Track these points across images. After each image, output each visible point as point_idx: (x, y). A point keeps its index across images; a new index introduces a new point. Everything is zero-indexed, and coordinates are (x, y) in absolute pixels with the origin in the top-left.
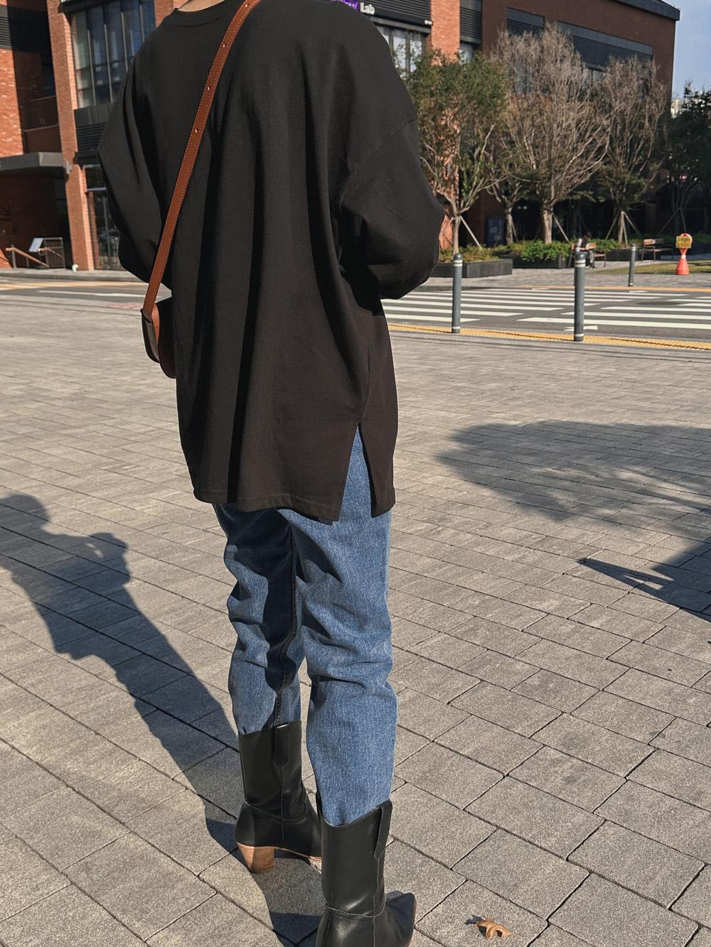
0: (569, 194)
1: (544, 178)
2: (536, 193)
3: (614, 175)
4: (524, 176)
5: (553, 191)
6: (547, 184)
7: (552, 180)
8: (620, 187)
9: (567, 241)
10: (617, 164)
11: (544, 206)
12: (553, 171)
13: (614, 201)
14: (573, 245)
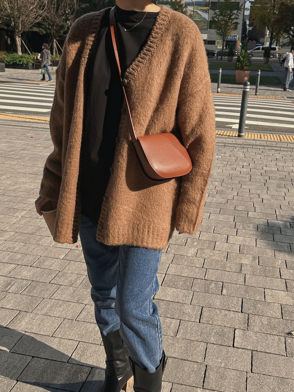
1: (16, 17)
2: (11, 25)
3: (49, 19)
4: (4, 15)
5: (20, 25)
6: (18, 21)
7: (20, 19)
8: (52, 26)
9: (31, 54)
10: (51, 13)
11: (16, 33)
12: (21, 14)
13: (50, 33)
14: (36, 57)
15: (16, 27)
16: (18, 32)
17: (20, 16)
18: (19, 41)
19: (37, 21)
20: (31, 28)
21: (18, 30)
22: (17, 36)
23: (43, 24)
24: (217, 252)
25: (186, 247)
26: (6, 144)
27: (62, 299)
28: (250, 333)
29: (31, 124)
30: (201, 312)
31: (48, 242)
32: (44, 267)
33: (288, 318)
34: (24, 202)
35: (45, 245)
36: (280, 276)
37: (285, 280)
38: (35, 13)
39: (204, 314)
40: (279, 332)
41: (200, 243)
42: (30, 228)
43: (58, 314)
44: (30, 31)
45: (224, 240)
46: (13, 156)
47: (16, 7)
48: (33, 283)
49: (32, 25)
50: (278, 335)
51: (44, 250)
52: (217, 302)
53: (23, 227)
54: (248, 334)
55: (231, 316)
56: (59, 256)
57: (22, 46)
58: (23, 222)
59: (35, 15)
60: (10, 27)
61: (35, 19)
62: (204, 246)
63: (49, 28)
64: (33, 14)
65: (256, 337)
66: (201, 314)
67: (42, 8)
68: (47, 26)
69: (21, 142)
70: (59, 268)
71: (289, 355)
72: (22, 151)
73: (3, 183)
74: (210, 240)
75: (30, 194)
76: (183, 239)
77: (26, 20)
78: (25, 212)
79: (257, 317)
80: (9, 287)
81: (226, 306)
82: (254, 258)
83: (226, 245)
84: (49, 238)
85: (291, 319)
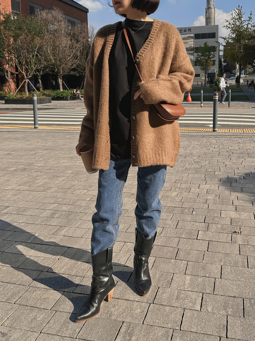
1: (58, 65)
2: (55, 71)
3: (81, 66)
4: (50, 64)
5: (61, 71)
6: (60, 68)
7: (61, 67)
8: (84, 70)
9: (69, 90)
10: (82, 62)
11: (59, 76)
12: (62, 63)
13: (82, 75)
14: (72, 92)
15: (58, 72)
16: (60, 76)
17: (61, 64)
18: (61, 81)
19: (73, 67)
20: (69, 72)
21: (60, 74)
22: (59, 78)
23: (77, 69)
24: (191, 193)
25: (171, 192)
26: (52, 143)
27: (87, 220)
28: (209, 232)
29: (69, 131)
30: (178, 223)
31: (79, 192)
32: (77, 205)
33: (235, 225)
34: (64, 172)
35: (77, 194)
36: (233, 204)
37: (235, 206)
38: (71, 62)
39: (179, 224)
40: (228, 232)
41: (181, 189)
42: (68, 185)
43: (85, 227)
44: (68, 75)
45: (197, 187)
46: (57, 149)
47: (58, 59)
48: (70, 213)
49: (69, 70)
50: (227, 233)
51: (77, 196)
52: (189, 218)
53: (63, 185)
54: (207, 233)
55: (197, 225)
56: (86, 199)
57: (63, 85)
58: (63, 182)
59: (72, 63)
60: (54, 73)
61: (71, 66)
62: (183, 191)
63: (81, 72)
64: (70, 63)
65: (212, 234)
66: (177, 224)
67: (76, 58)
68: (80, 71)
69: (62, 141)
70: (86, 205)
71: (233, 243)
72: (63, 146)
73: (50, 163)
74: (187, 187)
75: (67, 168)
76: (169, 187)
77: (65, 67)
78: (65, 178)
79: (214, 225)
80: (54, 215)
81: (194, 220)
82: (216, 196)
83: (198, 190)
84: (80, 190)
85: (237, 225)
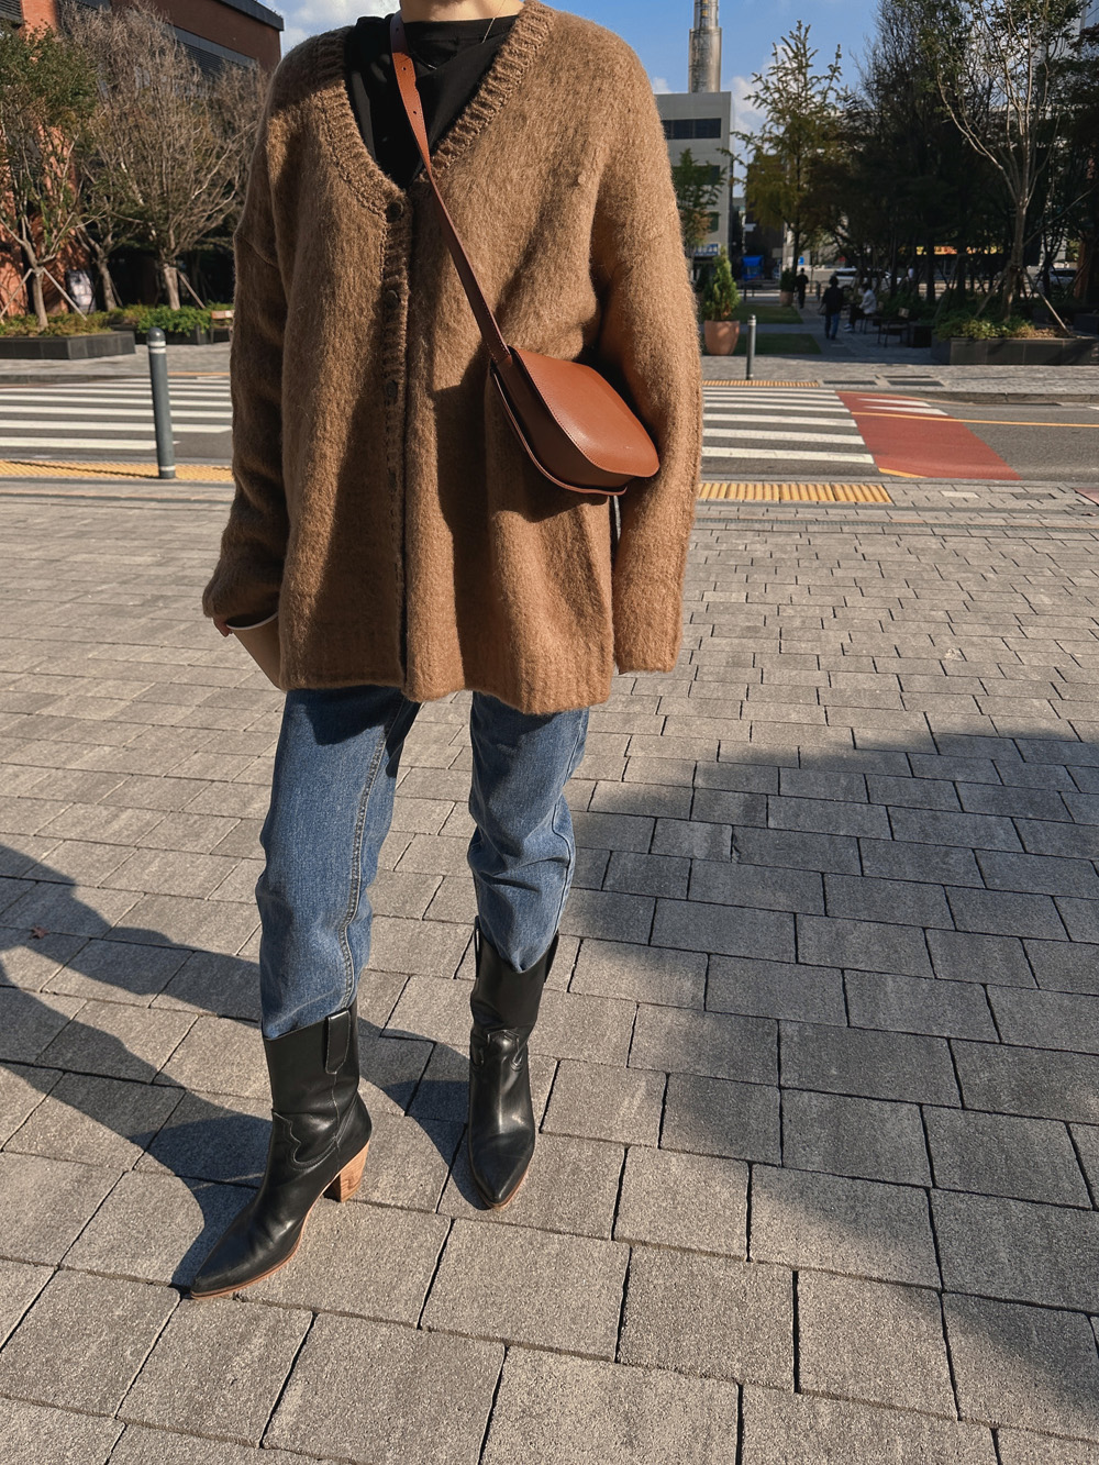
0: (197, 242)
1: (160, 218)
2: (149, 239)
5: (172, 237)
6: (166, 227)
7: (171, 222)
9: (203, 306)
11: (164, 258)
15: (162, 241)
16: (167, 255)
17: (169, 213)
18: (171, 276)
20: (199, 242)
21: (169, 249)
22: (166, 265)
44: (196, 251)
49: (201, 234)
57: (182, 289)
60: (148, 245)
61: (208, 220)
64: (201, 209)
77: (184, 222)
